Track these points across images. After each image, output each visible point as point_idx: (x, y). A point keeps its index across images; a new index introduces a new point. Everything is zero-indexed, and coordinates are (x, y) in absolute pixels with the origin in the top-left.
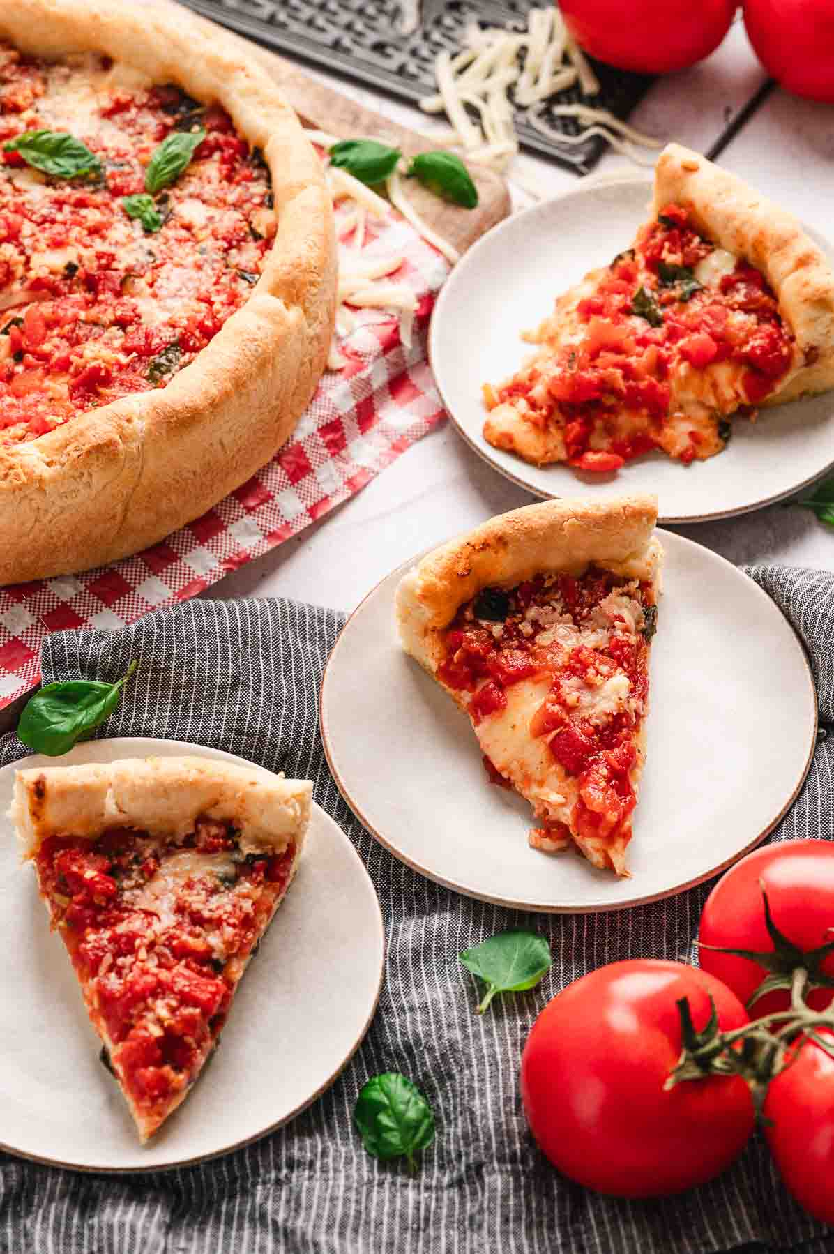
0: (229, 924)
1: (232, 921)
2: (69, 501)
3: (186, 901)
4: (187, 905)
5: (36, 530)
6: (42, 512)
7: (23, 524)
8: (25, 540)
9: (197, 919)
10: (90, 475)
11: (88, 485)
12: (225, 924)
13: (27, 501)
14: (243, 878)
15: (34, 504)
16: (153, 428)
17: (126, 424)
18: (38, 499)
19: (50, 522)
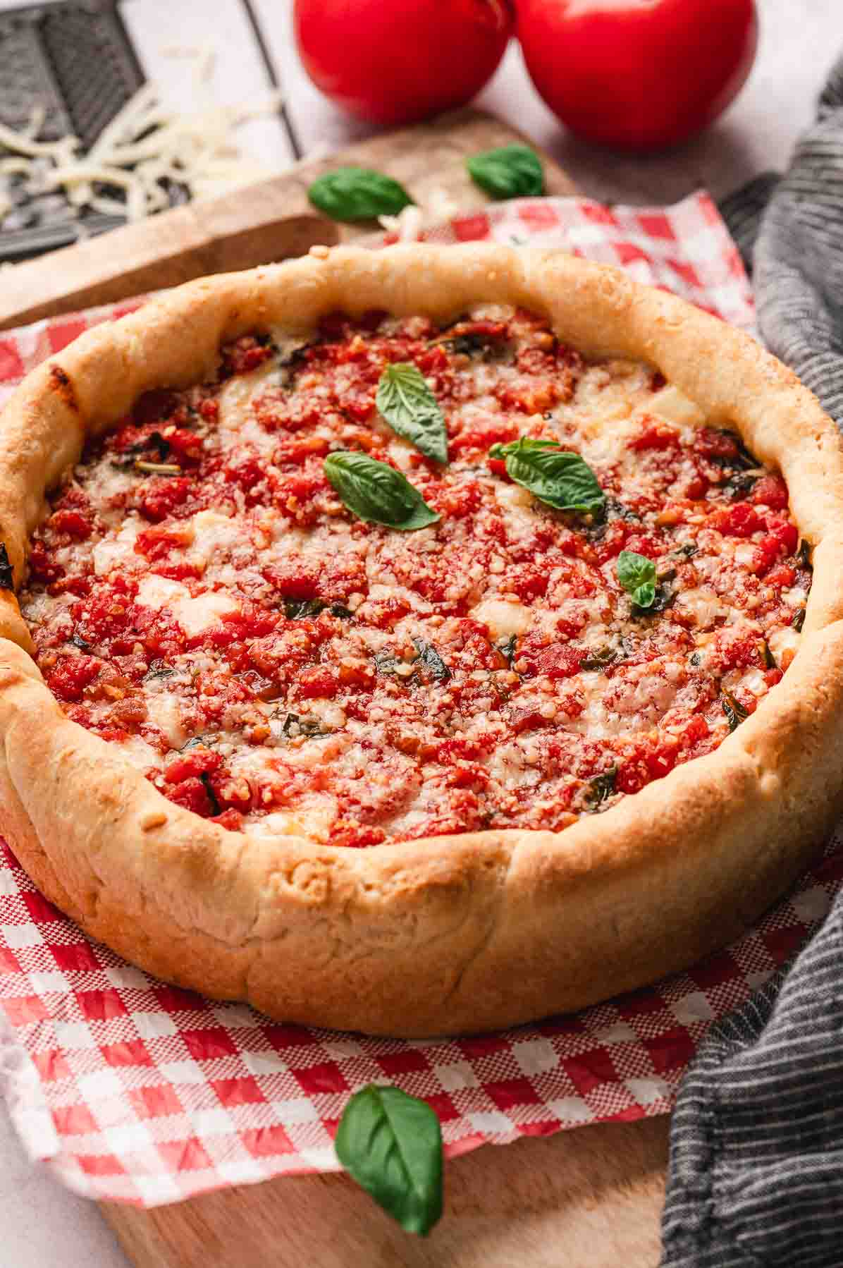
0: (326, 413)
1: (326, 409)
2: (380, 943)
3: (271, 417)
4: (274, 419)
5: (332, 968)
6: (343, 948)
7: (316, 954)
8: (315, 977)
9: (292, 427)
10: (415, 920)
11: (411, 931)
12: (322, 415)
13: (325, 926)
14: (297, 375)
15: (333, 932)
16: (519, 884)
17: (483, 868)
18: (340, 929)
19: (352, 962)
